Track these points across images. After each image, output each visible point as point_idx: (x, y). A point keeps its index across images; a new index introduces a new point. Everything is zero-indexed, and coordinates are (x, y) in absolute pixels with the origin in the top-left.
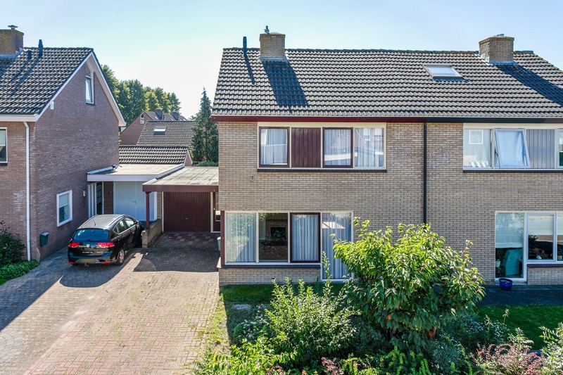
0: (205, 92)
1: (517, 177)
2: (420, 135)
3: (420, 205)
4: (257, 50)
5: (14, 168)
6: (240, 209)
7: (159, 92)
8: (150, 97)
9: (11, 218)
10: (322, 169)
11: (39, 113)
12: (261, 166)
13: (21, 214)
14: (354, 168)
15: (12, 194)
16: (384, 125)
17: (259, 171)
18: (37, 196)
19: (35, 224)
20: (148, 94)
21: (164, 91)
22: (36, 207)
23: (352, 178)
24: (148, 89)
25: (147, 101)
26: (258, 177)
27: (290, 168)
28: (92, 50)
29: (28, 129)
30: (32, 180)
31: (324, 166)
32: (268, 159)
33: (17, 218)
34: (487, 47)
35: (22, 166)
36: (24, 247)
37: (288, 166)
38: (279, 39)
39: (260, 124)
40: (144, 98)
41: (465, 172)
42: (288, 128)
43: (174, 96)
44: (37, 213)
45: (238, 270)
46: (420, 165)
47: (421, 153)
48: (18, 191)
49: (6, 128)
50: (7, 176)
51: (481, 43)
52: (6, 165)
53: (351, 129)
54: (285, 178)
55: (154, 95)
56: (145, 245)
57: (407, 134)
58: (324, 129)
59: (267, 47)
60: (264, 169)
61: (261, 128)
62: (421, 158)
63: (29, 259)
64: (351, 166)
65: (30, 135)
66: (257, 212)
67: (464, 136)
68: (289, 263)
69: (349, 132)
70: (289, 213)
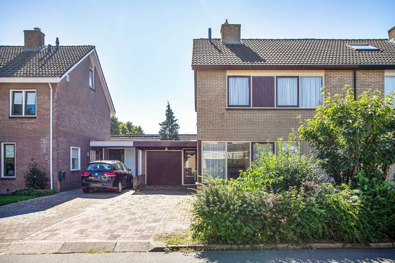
0: (169, 105)
2: (351, 80)
4: (219, 40)
5: (42, 120)
7: (129, 125)
8: (123, 128)
9: (39, 158)
10: (275, 108)
11: (60, 77)
12: (229, 106)
13: (46, 155)
14: (300, 107)
15: (40, 140)
16: (322, 74)
17: (227, 109)
18: (57, 141)
19: (56, 162)
20: (121, 126)
21: (133, 124)
22: (57, 150)
24: (121, 123)
25: (120, 130)
26: (227, 114)
27: (251, 108)
28: (94, 47)
29: (51, 90)
30: (54, 129)
31: (277, 106)
32: (234, 101)
33: (43, 158)
35: (47, 119)
36: (48, 180)
37: (250, 106)
38: (237, 28)
39: (229, 73)
40: (118, 128)
42: (249, 77)
43: (140, 128)
44: (58, 154)
48: (44, 137)
49: (35, 90)
50: (36, 126)
52: (35, 118)
53: (298, 77)
54: (247, 115)
55: (125, 127)
56: (135, 186)
57: (341, 80)
58: (277, 77)
59: (227, 34)
60: (231, 108)
61: (229, 77)
63: (52, 188)
64: (298, 106)
65: (53, 95)
66: (226, 142)
67: (385, 82)
69: (296, 80)
70: (250, 142)
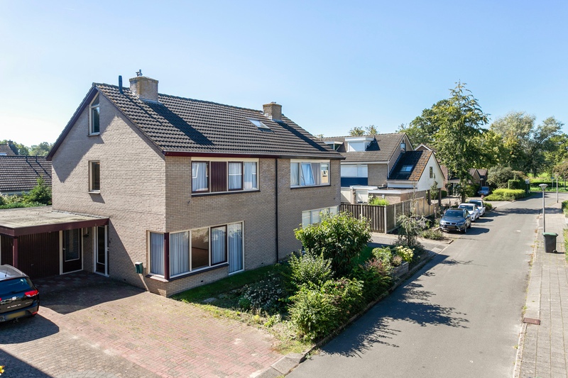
1: (311, 190)
2: (273, 166)
3: (274, 212)
4: (127, 89)
6: (181, 229)
10: (228, 192)
12: (192, 192)
14: (244, 190)
16: (257, 160)
17: (193, 196)
23: (244, 197)
26: (192, 201)
27: (210, 193)
31: (229, 190)
34: (270, 110)
37: (209, 191)
38: (154, 84)
39: (193, 159)
41: (291, 189)
42: (208, 162)
45: (180, 280)
46: (274, 185)
47: (275, 178)
51: (264, 106)
53: (242, 163)
54: (208, 200)
58: (229, 162)
59: (144, 90)
60: (196, 195)
61: (192, 162)
62: (274, 181)
64: (242, 189)
66: (190, 230)
67: (291, 167)
68: (210, 267)
69: (240, 165)
70: (210, 227)
